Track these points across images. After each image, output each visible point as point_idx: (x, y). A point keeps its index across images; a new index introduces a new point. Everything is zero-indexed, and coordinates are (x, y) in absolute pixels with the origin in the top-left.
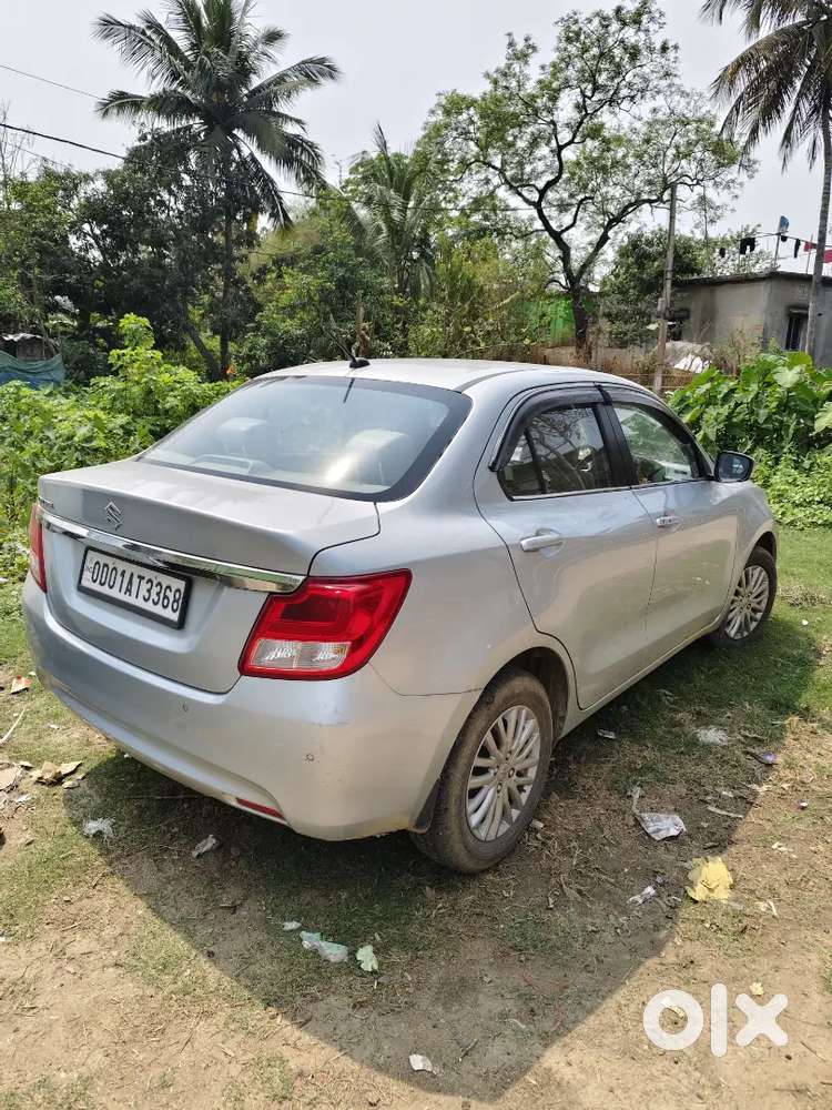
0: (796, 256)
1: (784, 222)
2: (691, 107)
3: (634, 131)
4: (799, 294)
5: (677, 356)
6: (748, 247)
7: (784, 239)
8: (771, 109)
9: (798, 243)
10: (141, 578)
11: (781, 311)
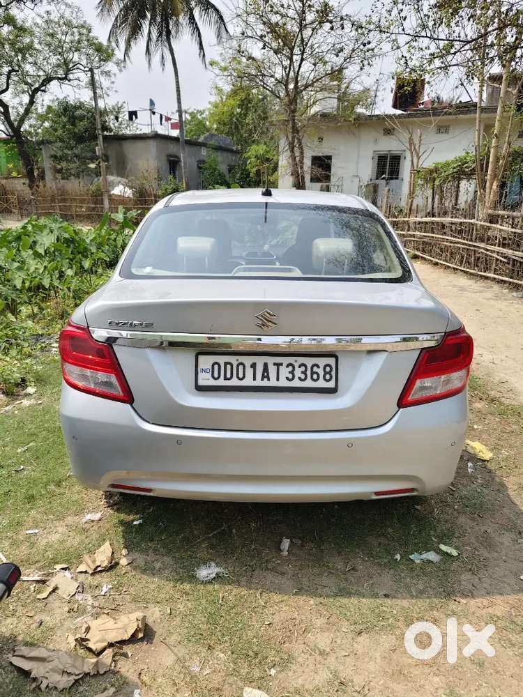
0: (161, 124)
1: (152, 103)
2: (74, 16)
3: (37, 25)
4: (172, 149)
5: (113, 185)
6: (134, 117)
7: (154, 113)
8: (135, 30)
9: (161, 115)
10: (278, 365)
11: (164, 158)
